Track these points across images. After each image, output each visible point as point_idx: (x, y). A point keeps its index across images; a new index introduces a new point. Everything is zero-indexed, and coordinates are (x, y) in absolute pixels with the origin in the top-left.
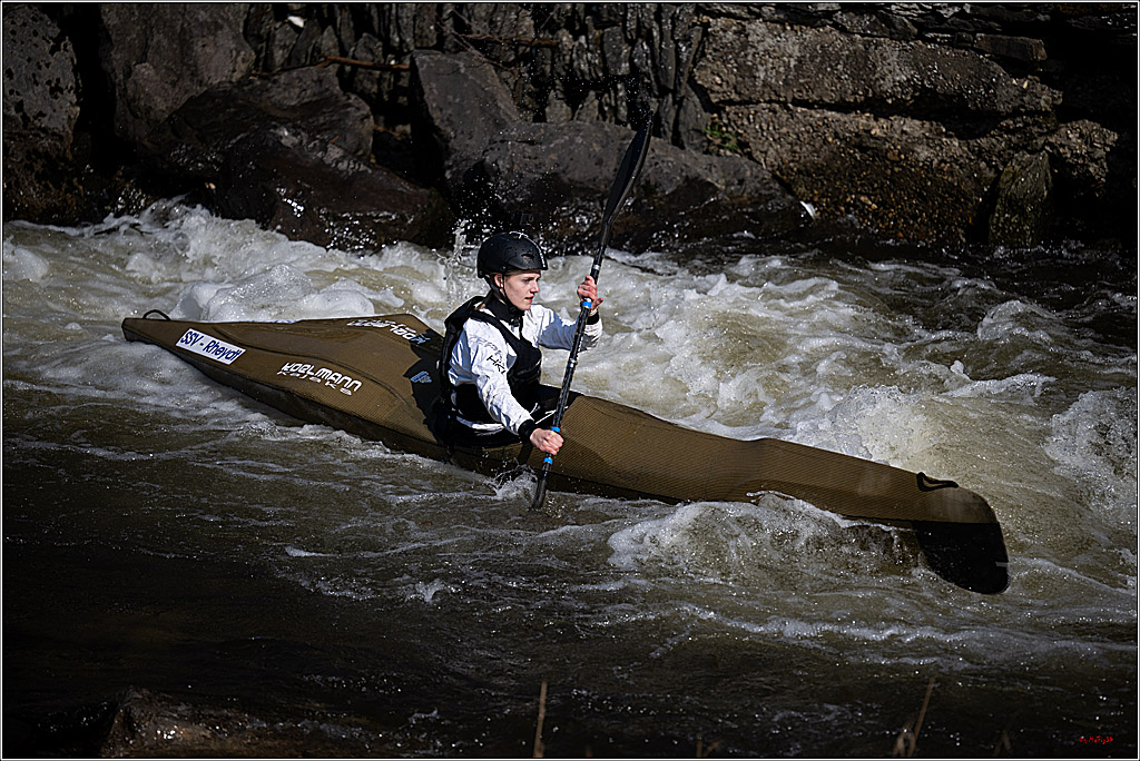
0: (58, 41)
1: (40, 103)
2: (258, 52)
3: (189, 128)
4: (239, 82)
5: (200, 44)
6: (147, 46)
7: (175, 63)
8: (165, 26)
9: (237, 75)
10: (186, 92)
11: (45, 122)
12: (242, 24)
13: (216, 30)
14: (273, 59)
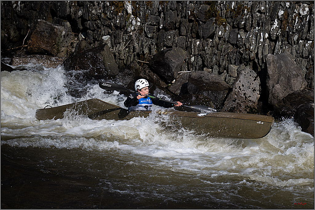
0: (256, 78)
1: (250, 93)
2: (308, 83)
3: (288, 102)
4: (302, 90)
5: (293, 80)
6: (279, 80)
7: (286, 85)
8: (284, 75)
9: (302, 89)
10: (288, 92)
11: (250, 98)
12: (304, 75)
13: (298, 76)
14: (312, 85)
